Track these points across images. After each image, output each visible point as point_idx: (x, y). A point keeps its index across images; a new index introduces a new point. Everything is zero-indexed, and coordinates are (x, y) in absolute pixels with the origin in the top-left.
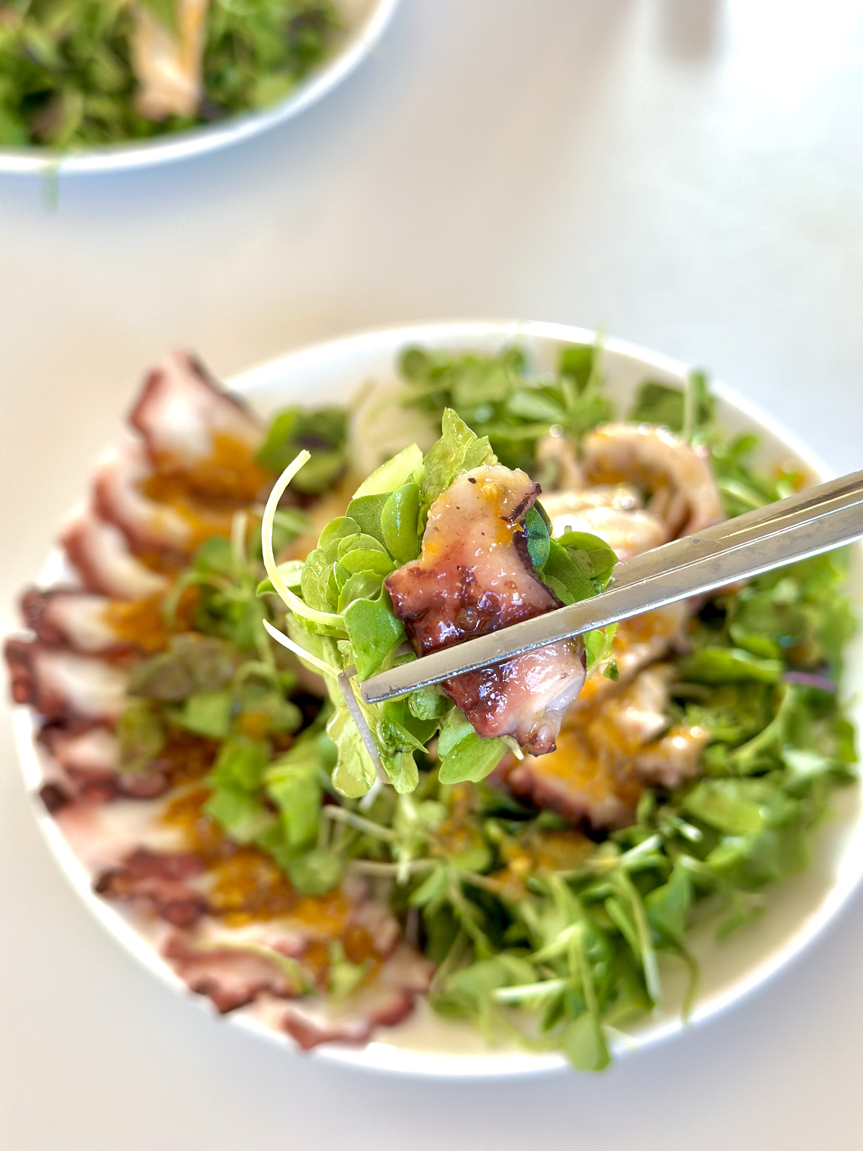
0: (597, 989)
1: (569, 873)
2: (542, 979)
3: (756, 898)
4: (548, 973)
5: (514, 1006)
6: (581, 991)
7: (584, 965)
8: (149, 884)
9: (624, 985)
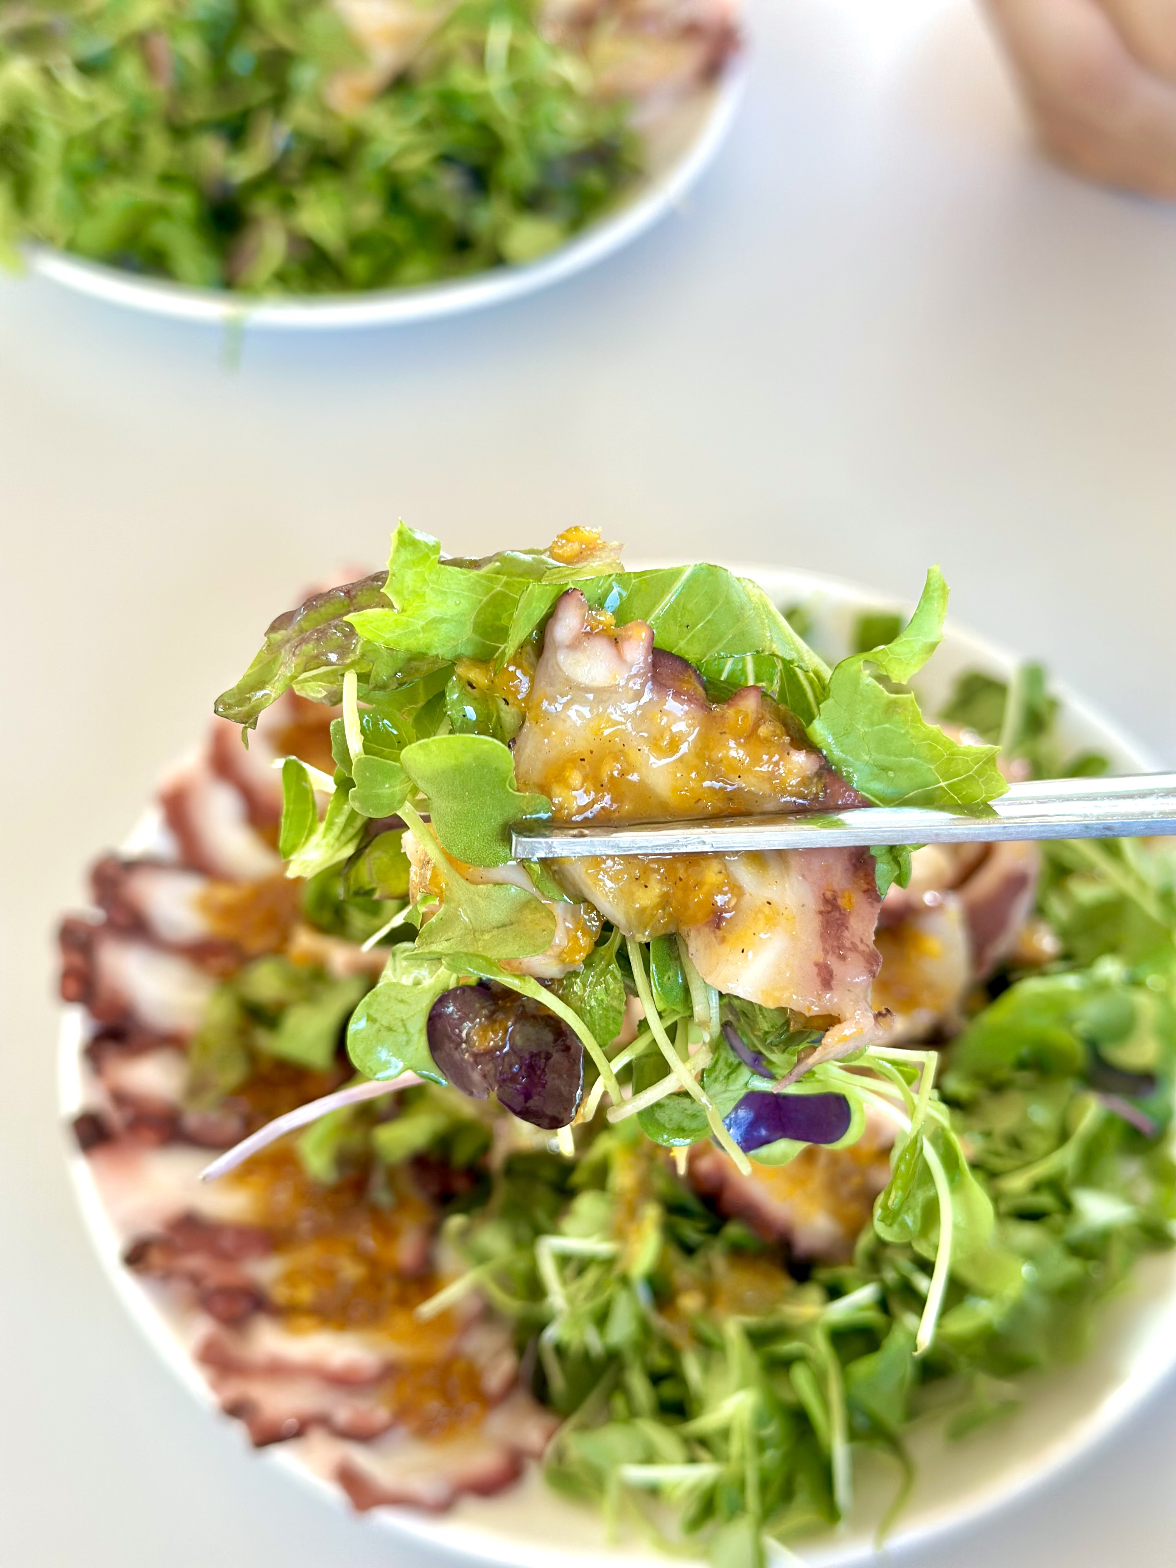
0: (764, 1485)
1: (751, 1320)
2: (692, 1460)
3: (1007, 1388)
4: (702, 1453)
5: (653, 1492)
6: (742, 1485)
7: (749, 1449)
8: (195, 1262)
9: (804, 1485)
